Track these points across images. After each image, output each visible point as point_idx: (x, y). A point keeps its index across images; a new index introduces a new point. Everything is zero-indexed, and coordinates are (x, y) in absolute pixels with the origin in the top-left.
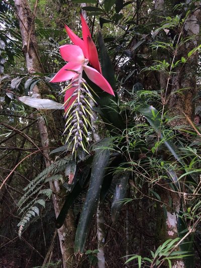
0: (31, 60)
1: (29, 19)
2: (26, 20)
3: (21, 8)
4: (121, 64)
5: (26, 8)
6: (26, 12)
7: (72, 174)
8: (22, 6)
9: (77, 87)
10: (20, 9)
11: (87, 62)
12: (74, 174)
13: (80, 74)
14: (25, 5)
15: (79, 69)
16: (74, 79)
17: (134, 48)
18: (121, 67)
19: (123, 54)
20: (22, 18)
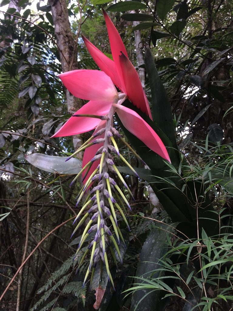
0: (72, 98)
1: (71, 48)
2: (67, 50)
3: (62, 36)
4: (188, 95)
5: (67, 36)
6: (67, 40)
7: (101, 289)
8: (62, 34)
9: (102, 144)
10: (60, 37)
11: (122, 97)
12: (105, 289)
13: (108, 120)
14: (66, 32)
15: (107, 112)
16: (99, 129)
17: (207, 72)
18: (188, 100)
19: (190, 83)
20: (62, 48)
